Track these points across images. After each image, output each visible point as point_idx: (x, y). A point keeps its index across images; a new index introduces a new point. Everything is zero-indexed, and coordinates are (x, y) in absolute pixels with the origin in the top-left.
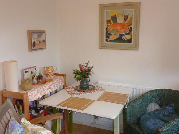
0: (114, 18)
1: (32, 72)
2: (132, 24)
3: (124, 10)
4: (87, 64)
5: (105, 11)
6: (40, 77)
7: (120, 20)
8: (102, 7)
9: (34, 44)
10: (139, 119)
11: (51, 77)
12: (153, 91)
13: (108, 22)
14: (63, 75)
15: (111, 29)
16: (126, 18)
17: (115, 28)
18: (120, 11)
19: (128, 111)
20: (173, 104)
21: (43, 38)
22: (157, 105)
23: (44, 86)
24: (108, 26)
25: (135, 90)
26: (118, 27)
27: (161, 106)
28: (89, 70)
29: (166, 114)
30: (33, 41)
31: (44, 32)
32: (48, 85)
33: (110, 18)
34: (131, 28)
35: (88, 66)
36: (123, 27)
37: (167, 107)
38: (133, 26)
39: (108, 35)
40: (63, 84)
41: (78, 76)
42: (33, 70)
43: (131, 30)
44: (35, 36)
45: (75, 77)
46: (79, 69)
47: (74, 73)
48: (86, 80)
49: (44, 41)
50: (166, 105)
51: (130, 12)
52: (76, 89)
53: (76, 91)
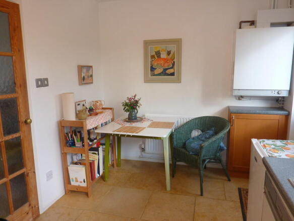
0: (158, 54)
1: (83, 105)
2: (174, 59)
3: (167, 46)
4: (135, 96)
5: (149, 47)
6: (91, 110)
7: (164, 55)
8: (147, 44)
9: (84, 79)
10: (185, 144)
11: (100, 111)
12: (196, 119)
13: (152, 57)
14: (111, 109)
15: (156, 64)
16: (169, 53)
17: (159, 63)
18: (163, 46)
19: (175, 136)
20: (213, 128)
21: (90, 74)
22: (200, 131)
23: (97, 117)
24: (153, 61)
25: (179, 120)
26: (162, 62)
27: (202, 131)
28: (137, 102)
29: (208, 137)
30: (83, 75)
31: (91, 67)
32: (100, 116)
33: (154, 53)
34: (174, 62)
35: (136, 99)
36: (166, 62)
37: (208, 131)
38: (175, 60)
39: (152, 69)
40: (111, 117)
41: (127, 108)
42: (84, 103)
43: (173, 65)
44: (84, 70)
45: (124, 109)
46: (127, 101)
47: (123, 105)
48: (134, 112)
49: (91, 76)
50: (208, 130)
51: (173, 48)
52: (125, 121)
53: (126, 123)
